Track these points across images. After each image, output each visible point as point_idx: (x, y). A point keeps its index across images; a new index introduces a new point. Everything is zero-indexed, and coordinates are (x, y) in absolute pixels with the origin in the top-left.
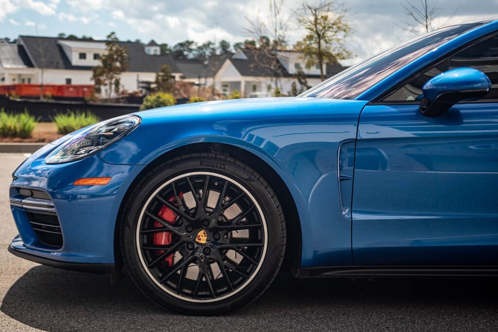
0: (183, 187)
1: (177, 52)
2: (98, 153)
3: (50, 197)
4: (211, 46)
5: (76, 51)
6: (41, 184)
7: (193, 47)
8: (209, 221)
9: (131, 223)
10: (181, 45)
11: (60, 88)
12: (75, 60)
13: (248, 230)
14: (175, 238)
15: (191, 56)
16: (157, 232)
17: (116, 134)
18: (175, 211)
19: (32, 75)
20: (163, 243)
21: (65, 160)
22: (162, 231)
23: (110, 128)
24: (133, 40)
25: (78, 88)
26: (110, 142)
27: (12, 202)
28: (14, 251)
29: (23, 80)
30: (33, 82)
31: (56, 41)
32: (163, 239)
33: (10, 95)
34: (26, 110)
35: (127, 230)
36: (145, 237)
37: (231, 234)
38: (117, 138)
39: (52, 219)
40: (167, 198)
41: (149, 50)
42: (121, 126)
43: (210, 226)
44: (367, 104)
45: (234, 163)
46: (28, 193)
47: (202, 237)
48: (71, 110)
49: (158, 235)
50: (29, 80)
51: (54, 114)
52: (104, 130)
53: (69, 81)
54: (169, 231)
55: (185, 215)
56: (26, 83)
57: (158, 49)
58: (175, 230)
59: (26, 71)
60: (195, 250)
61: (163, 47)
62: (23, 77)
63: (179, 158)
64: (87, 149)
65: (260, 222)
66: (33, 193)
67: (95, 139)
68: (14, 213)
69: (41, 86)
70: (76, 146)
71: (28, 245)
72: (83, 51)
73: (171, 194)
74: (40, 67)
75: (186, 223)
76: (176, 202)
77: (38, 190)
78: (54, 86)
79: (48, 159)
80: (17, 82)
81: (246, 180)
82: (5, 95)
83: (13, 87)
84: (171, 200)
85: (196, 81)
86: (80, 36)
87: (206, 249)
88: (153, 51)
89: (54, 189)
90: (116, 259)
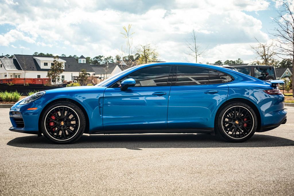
0: (57, 110)
1: (94, 61)
2: (34, 101)
3: (21, 114)
4: (111, 58)
5: (42, 62)
6: (18, 110)
7: (102, 58)
8: (64, 119)
9: (43, 120)
10: (97, 58)
11: (34, 80)
12: (42, 66)
13: (75, 121)
14: (55, 123)
15: (101, 63)
16: (50, 122)
17: (39, 96)
18: (55, 117)
19: (20, 73)
20: (52, 125)
21: (25, 103)
22: (52, 122)
23: (37, 95)
24: (72, 56)
25: (43, 80)
26: (37, 98)
27: (10, 116)
28: (10, 130)
29: (16, 76)
30: (21, 77)
31: (33, 57)
32: (52, 124)
33: (9, 84)
34: (16, 90)
35: (42, 122)
36: (47, 123)
37: (71, 122)
38: (39, 97)
39: (21, 120)
40: (53, 113)
41: (80, 60)
42: (41, 94)
43: (64, 121)
44: (107, 88)
45: (73, 105)
46: (14, 113)
47: (62, 123)
48: (36, 90)
49: (51, 123)
50: (19, 76)
51: (28, 92)
52: (36, 95)
53: (39, 76)
54: (53, 122)
55: (57, 117)
56: (18, 77)
57: (85, 60)
58: (55, 121)
59: (18, 72)
60: (61, 127)
61: (88, 59)
62: (16, 75)
63: (58, 102)
64: (31, 100)
65: (78, 119)
66: (16, 113)
67: (34, 98)
68: (10, 119)
69: (25, 79)
70: (29, 99)
71: (15, 128)
72: (46, 62)
73: (54, 112)
74: (25, 70)
75: (58, 120)
76: (55, 114)
77: (18, 112)
78: (31, 79)
79: (20, 104)
80: (13, 77)
81: (74, 108)
82: (7, 84)
83: (11, 80)
84: (54, 114)
85: (99, 76)
86: (46, 54)
87: (64, 126)
88: (82, 61)
89: (22, 111)
90: (39, 129)
